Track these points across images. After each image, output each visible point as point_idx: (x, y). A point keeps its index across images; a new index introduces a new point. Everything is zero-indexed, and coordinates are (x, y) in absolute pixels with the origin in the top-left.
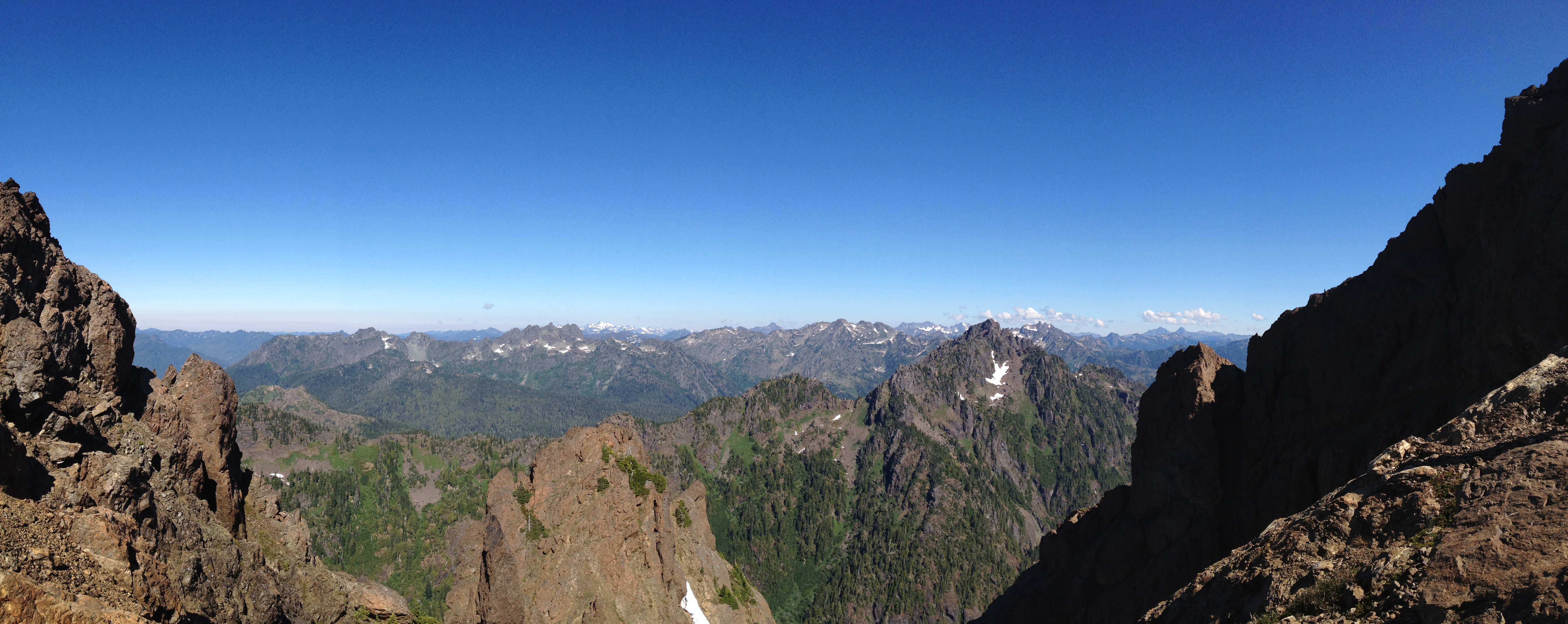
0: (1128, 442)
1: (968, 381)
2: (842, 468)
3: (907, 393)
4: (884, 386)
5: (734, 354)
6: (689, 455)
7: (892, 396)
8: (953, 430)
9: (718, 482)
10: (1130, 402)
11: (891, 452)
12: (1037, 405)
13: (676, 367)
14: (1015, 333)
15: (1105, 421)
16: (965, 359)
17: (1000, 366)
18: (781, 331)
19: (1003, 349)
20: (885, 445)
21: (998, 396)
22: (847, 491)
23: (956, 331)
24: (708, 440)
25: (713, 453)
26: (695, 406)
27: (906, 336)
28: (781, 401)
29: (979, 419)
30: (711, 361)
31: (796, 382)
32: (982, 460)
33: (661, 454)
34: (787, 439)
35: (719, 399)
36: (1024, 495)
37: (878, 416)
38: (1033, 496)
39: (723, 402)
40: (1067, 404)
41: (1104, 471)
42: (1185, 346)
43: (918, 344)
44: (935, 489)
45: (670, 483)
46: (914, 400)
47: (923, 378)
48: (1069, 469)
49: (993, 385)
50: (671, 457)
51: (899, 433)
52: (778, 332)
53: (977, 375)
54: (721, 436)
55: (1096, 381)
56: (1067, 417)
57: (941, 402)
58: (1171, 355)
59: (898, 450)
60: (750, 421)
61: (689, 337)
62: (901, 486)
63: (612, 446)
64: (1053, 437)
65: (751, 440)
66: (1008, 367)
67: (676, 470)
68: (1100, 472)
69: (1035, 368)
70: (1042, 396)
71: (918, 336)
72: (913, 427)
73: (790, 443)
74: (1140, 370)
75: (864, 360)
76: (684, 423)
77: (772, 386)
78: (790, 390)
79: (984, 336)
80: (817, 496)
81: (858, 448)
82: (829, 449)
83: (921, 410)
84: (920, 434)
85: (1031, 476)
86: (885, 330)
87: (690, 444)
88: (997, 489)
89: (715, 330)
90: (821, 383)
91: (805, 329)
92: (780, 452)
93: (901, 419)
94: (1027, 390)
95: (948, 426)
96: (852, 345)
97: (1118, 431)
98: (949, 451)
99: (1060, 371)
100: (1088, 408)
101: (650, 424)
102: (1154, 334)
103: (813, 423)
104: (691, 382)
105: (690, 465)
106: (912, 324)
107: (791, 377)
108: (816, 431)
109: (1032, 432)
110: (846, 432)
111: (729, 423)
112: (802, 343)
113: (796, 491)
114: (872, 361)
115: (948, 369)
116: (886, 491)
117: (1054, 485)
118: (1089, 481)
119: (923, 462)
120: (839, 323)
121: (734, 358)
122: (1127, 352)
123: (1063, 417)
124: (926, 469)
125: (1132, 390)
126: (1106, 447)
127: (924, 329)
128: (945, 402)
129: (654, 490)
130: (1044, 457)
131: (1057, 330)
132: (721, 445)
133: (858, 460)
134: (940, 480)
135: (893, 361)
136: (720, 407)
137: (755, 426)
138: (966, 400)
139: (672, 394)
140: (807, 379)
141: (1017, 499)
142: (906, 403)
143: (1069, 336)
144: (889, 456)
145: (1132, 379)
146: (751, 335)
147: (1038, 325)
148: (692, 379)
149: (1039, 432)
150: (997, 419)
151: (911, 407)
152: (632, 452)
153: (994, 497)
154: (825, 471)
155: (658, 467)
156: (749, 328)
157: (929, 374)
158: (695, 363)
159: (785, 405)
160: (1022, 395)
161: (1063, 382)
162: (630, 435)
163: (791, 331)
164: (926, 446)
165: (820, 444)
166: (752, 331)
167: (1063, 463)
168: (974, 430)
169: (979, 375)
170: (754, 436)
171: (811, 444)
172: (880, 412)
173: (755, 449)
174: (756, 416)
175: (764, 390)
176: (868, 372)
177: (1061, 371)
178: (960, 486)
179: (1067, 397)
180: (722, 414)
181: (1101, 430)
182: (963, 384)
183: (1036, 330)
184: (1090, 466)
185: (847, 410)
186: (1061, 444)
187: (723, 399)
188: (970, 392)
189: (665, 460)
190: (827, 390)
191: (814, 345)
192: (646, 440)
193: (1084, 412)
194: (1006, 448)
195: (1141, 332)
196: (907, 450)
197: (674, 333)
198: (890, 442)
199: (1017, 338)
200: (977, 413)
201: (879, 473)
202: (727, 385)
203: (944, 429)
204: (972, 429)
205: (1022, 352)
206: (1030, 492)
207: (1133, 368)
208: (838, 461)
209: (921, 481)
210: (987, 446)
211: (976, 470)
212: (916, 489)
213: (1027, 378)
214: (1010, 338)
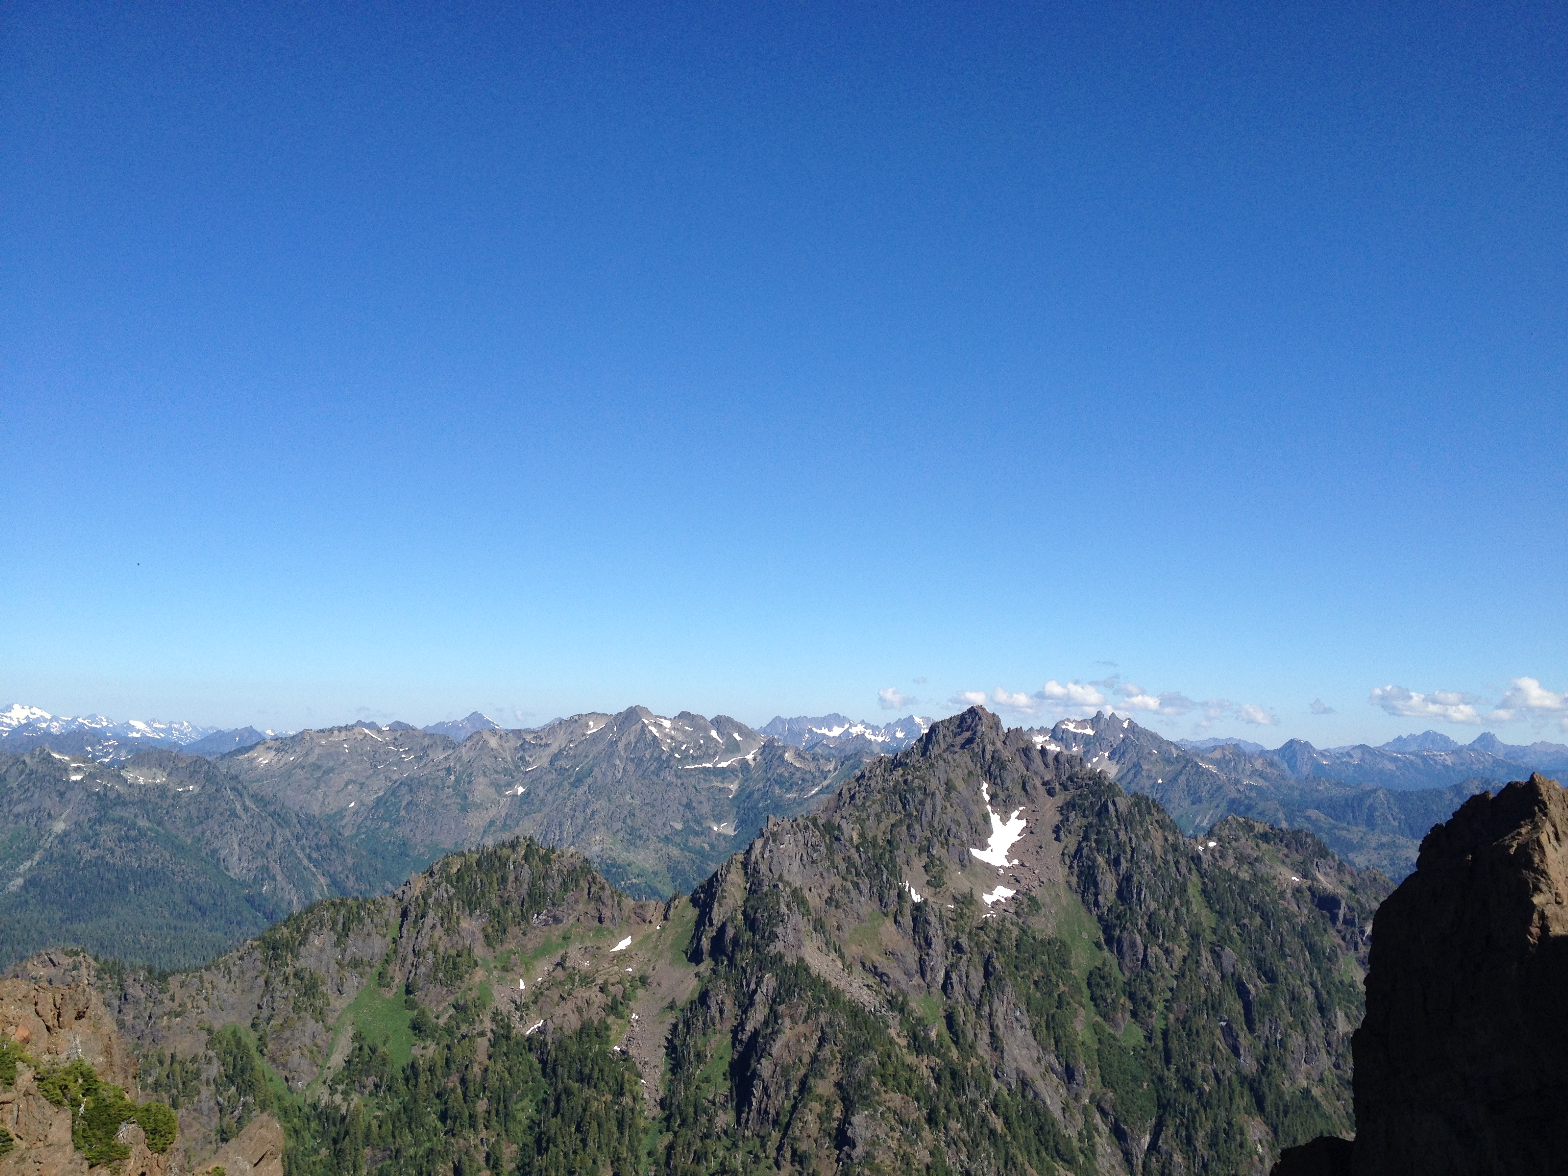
0: (1344, 1027)
1: (931, 856)
2: (632, 1068)
3: (787, 884)
4: (733, 869)
5: (378, 788)
6: (246, 1048)
7: (752, 892)
8: (896, 974)
9: (319, 1116)
10: (1349, 922)
11: (749, 1028)
12: (1100, 918)
13: (221, 824)
14: (1039, 740)
15: (1281, 967)
16: (922, 803)
17: (1004, 820)
18: (493, 731)
19: (1011, 778)
20: (736, 1010)
21: (1003, 893)
22: (642, 1123)
23: (900, 735)
24: (297, 1009)
25: (308, 1041)
26: (266, 924)
27: (785, 749)
28: (488, 905)
29: (958, 948)
30: (315, 809)
31: (526, 858)
32: (968, 1050)
33: (168, 1053)
34: (500, 999)
35: (333, 904)
36: (1075, 1143)
37: (718, 941)
38: (1099, 1149)
39: (343, 912)
40: (1178, 919)
41: (1280, 1095)
42: (1500, 782)
43: (812, 767)
44: (856, 1119)
45: (190, 1126)
46: (802, 902)
47: (823, 849)
48: (1188, 1084)
49: (987, 866)
50: (194, 1060)
51: (769, 981)
52: (486, 735)
53: (951, 840)
54: (332, 997)
55: (1252, 863)
56: (1179, 953)
57: (866, 906)
58: (1457, 804)
59: (766, 1023)
60: (411, 958)
61: (260, 748)
62: (772, 1112)
63: (26, 1041)
64: (1144, 999)
65: (411, 1005)
66: (1023, 823)
67: (206, 1092)
68: (1270, 1099)
69: (1090, 825)
70: (1112, 897)
71: (812, 747)
72: (802, 967)
73: (505, 1008)
74: (1373, 840)
75: (689, 806)
76: (235, 970)
77: (467, 867)
78: (511, 878)
79: (963, 747)
80: (569, 1139)
81: (670, 1018)
82: (602, 1021)
83: (819, 926)
84: (819, 984)
85: (1092, 1097)
86: (736, 735)
87: (249, 1022)
88: (1007, 1122)
89: (331, 730)
90: (586, 860)
91: (552, 729)
92: (482, 1034)
93: (773, 949)
94: (1074, 880)
95: (884, 964)
96: (660, 769)
97: (1318, 996)
98: (888, 1027)
99: (1157, 836)
100: (1234, 930)
101: (142, 975)
102: (1414, 748)
103: (564, 958)
104: (259, 862)
105: (247, 1077)
106: (798, 720)
107: (513, 846)
108: (571, 978)
109: (1089, 985)
110: (643, 980)
111: (356, 964)
112: (545, 761)
113: (517, 1129)
114: (706, 808)
115: (882, 827)
116: (738, 1122)
117: (1151, 1122)
118: (1240, 1118)
119: (826, 1052)
120: (632, 715)
121: (379, 801)
122: (1337, 792)
123: (1167, 952)
124: (833, 1069)
125: (1353, 889)
126: (1286, 1035)
127: (825, 731)
128: (875, 905)
129: (143, 1146)
130: (1123, 1050)
131: (1145, 733)
132: (330, 1021)
133: (671, 1049)
134: (865, 1098)
135: (754, 807)
136: (334, 923)
137: (422, 969)
138: (925, 901)
139: (204, 896)
140: (553, 851)
141: (1058, 1151)
142: (783, 909)
143: (1177, 747)
144: (745, 1037)
145: (1352, 864)
146: (427, 742)
147: (1096, 721)
148: (264, 855)
149: (1108, 985)
150: (1002, 950)
151: (796, 919)
152: (86, 1052)
153: (1000, 1143)
154: (590, 1077)
155: (157, 1086)
156: (420, 726)
157: (838, 839)
158: (273, 814)
159: (495, 914)
160: (1062, 893)
161: (1166, 862)
162: (81, 1007)
163: (518, 733)
164: (833, 1013)
165: (579, 1010)
166: (427, 733)
167: (1173, 1068)
168: (947, 976)
169: (957, 842)
170: (418, 995)
171: (558, 1011)
172: (722, 929)
173: (417, 1027)
174: (426, 943)
175: (449, 880)
176: (696, 834)
177: (1159, 834)
178: (915, 1113)
179: (1177, 902)
180: (338, 944)
181: (1273, 990)
182: (919, 863)
183: (1090, 732)
184: (1243, 1079)
185: (646, 926)
186: (1166, 1018)
187: (342, 904)
188: (935, 883)
189: (177, 1067)
190: (600, 878)
191: (573, 767)
192: (128, 1018)
193: (1225, 939)
194: (1026, 1022)
195: (1376, 741)
196: (787, 1022)
197: (220, 737)
198: (746, 1004)
199: (1043, 751)
200: (953, 935)
201: (720, 1079)
202: (354, 869)
203: (875, 971)
204: (942, 974)
205: (1058, 787)
206: (1090, 1138)
207: (1355, 834)
208: (623, 1052)
209: (820, 1097)
210: (979, 1016)
211: (954, 1074)
212: (810, 1118)
213: (1072, 849)
214: (1026, 751)
